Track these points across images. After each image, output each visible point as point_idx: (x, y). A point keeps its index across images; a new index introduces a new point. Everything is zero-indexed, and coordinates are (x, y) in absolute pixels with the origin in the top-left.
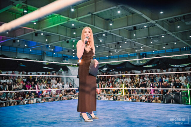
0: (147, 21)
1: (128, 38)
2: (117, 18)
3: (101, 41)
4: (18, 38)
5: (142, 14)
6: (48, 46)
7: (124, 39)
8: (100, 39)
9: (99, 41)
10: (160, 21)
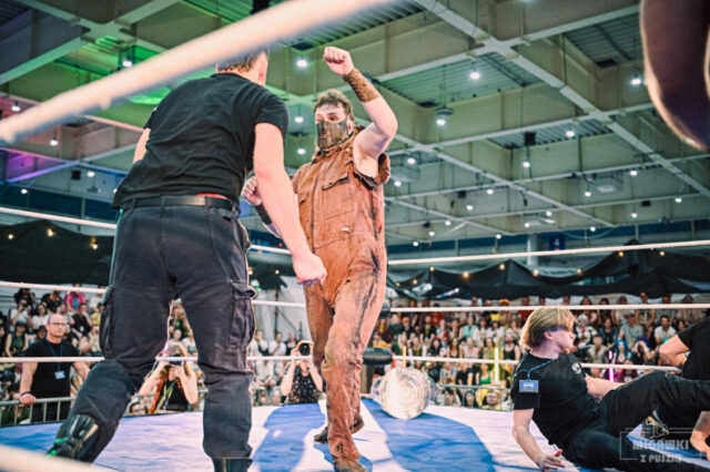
0: (578, 112)
1: (501, 176)
2: (463, 99)
3: (398, 184)
4: (91, 163)
5: (562, 84)
7: (485, 178)
8: (393, 178)
9: (393, 182)
10: (628, 114)
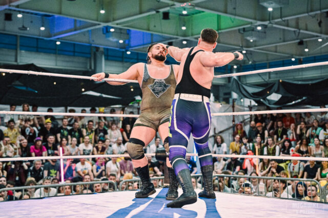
3: (270, 9)
4: (18, 6)
6: (107, 29)
8: (265, 4)
9: (266, 8)
